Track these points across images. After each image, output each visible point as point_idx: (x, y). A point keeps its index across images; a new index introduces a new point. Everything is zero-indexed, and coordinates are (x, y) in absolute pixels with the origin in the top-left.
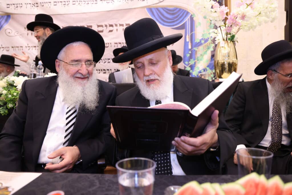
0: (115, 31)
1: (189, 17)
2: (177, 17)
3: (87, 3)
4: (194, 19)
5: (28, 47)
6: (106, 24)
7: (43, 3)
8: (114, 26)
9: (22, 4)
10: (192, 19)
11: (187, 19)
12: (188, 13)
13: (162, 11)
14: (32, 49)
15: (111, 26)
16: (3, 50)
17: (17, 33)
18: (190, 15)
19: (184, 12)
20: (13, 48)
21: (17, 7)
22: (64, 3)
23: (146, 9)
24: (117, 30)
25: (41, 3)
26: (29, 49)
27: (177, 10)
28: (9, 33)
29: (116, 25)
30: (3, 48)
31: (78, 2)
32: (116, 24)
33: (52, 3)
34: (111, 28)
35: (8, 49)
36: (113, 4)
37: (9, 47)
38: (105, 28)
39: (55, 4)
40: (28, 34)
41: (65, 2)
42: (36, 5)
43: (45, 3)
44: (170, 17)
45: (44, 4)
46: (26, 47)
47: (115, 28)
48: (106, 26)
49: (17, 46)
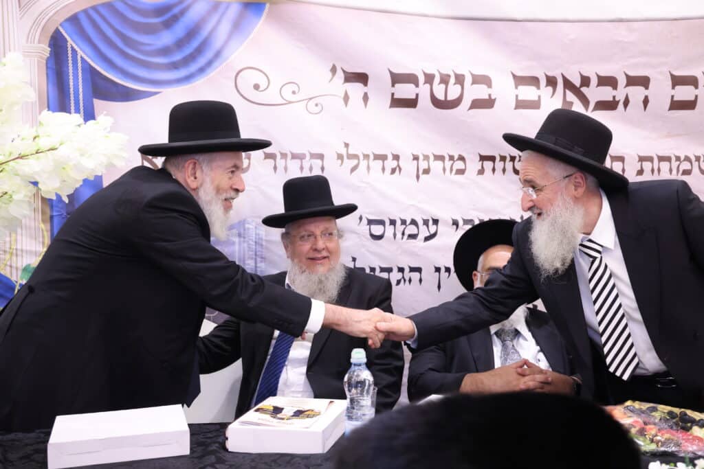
5: (351, 157)
14: (368, 168)
17: (291, 88)
20: (272, 163)
26: (353, 169)
28: (256, 87)
40: (346, 98)
46: (340, 157)
49: (297, 151)
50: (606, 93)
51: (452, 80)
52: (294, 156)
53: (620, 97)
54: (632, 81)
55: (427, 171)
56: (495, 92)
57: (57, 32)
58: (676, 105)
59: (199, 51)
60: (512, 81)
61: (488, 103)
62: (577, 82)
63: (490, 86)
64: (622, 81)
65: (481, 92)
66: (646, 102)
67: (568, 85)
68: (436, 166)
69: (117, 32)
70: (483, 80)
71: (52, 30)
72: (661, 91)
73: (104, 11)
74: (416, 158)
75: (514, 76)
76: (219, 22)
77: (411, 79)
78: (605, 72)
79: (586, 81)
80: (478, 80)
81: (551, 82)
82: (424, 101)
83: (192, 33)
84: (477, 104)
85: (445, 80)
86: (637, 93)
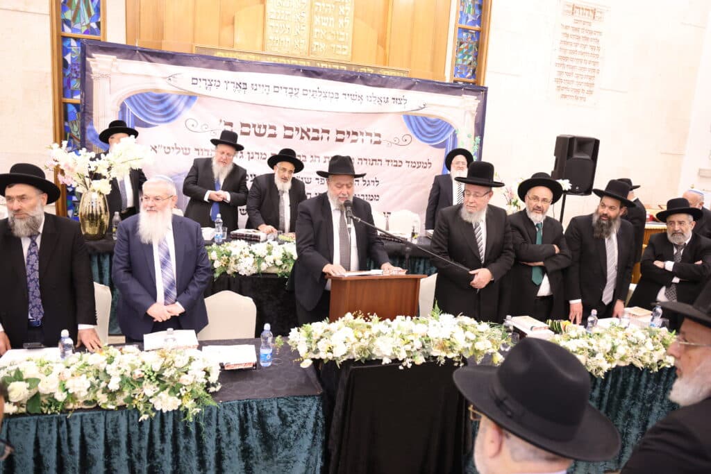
0: (359, 141)
1: (451, 133)
2: (438, 131)
3: (323, 95)
4: (458, 136)
6: (349, 130)
7: (256, 85)
8: (359, 134)
9: (219, 81)
10: (455, 135)
11: (449, 135)
12: (451, 127)
13: (421, 121)
15: (355, 133)
16: (178, 152)
17: (205, 126)
18: (453, 131)
19: (446, 127)
20: (197, 152)
21: (211, 85)
22: (291, 91)
23: (402, 117)
24: (363, 140)
25: (252, 85)
27: (440, 121)
28: (193, 126)
29: (362, 134)
30: (177, 148)
31: (312, 93)
32: (362, 131)
33: (272, 88)
34: (354, 137)
35: (188, 151)
36: (361, 103)
37: (189, 149)
38: (346, 136)
39: (276, 89)
41: (292, 89)
42: (242, 85)
43: (260, 85)
44: (430, 129)
45: (258, 86)
47: (360, 137)
48: (348, 133)
50: (315, 135)
51: (262, 127)
52: (206, 150)
53: (320, 136)
54: (324, 131)
55: (252, 158)
56: (277, 132)
57: (123, 102)
58: (338, 140)
59: (173, 112)
60: (283, 129)
61: (274, 136)
62: (306, 130)
63: (275, 130)
64: (321, 131)
65: (272, 132)
66: (328, 138)
67: (303, 131)
68: (256, 156)
69: (144, 103)
70: (273, 127)
71: (121, 102)
72: (333, 135)
73: (139, 96)
74: (249, 153)
75: (285, 127)
76: (180, 103)
77: (248, 125)
78: (315, 128)
79: (309, 130)
80: (271, 127)
81: (297, 129)
82: (252, 133)
83: (170, 106)
84: (271, 136)
85: (260, 127)
86: (325, 135)
